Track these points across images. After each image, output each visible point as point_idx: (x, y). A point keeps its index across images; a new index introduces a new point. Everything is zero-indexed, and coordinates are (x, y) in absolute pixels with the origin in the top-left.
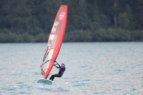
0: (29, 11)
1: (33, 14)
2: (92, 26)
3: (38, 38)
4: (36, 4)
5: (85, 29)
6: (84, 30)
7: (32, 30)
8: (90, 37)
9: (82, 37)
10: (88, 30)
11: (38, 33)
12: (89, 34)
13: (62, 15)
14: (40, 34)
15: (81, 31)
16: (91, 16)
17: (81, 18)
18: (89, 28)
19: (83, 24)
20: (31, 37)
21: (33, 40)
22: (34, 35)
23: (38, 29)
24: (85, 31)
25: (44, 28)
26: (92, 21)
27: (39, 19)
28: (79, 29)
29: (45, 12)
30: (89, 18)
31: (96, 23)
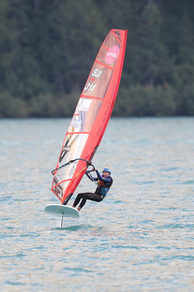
0: (14, 35)
1: (23, 45)
2: (176, 75)
3: (36, 106)
4: (30, 16)
5: (158, 81)
6: (155, 85)
7: (21, 86)
8: (172, 104)
9: (152, 102)
10: (167, 85)
11: (37, 92)
12: (169, 95)
13: (111, 53)
14: (42, 97)
15: (149, 89)
16: (174, 48)
17: (150, 53)
18: (170, 80)
19: (155, 69)
20: (17, 103)
21: (24, 111)
22: (27, 98)
23: (37, 82)
24: (159, 87)
25: (51, 80)
26: (178, 62)
27: (40, 58)
28: (143, 83)
29: (55, 37)
30: (170, 55)
31: (187, 66)
